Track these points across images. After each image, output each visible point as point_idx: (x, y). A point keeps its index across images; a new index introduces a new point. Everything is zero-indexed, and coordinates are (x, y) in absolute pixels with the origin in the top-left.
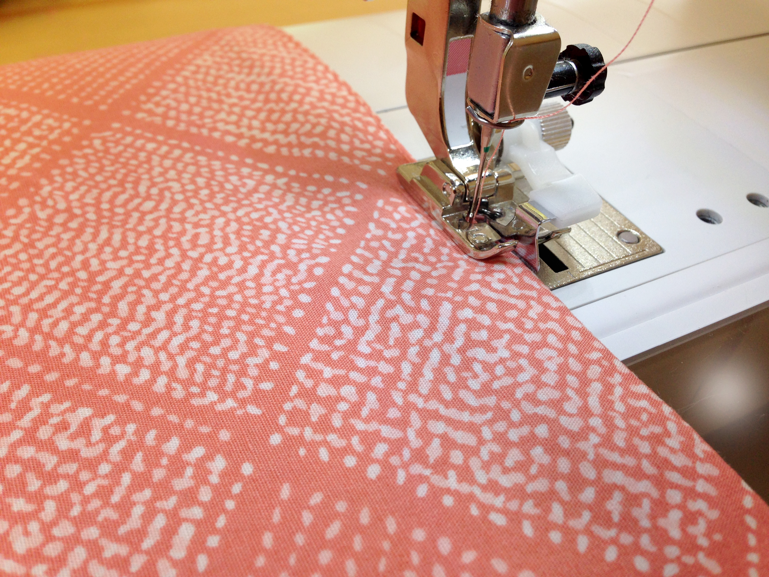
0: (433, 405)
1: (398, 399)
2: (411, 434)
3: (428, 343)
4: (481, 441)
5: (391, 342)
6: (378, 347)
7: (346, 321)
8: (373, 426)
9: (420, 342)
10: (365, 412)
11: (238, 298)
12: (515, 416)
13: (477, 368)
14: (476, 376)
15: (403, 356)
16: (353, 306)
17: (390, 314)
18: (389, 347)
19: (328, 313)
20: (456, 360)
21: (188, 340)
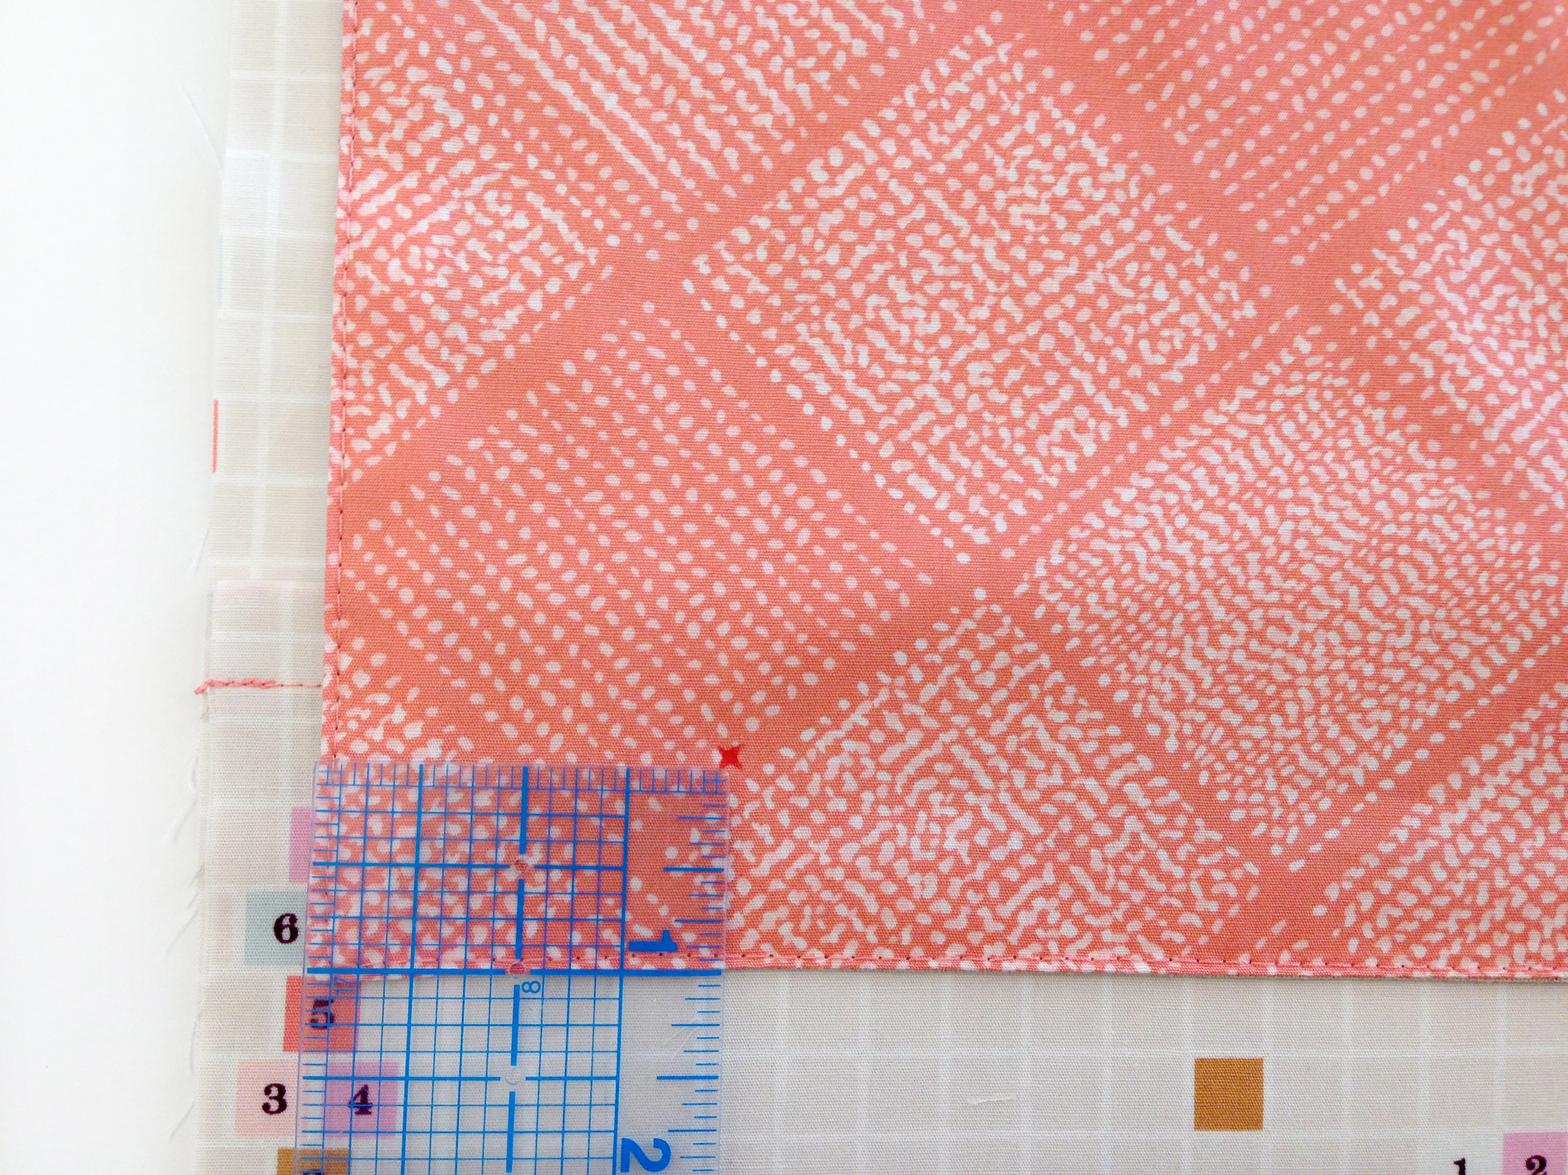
0: (937, 749)
1: (959, 720)
2: (918, 710)
3: (1004, 784)
4: (879, 767)
5: (1024, 751)
6: (1025, 736)
7: (1071, 722)
8: (942, 681)
9: (1009, 777)
10: (960, 682)
11: (1162, 632)
12: (883, 811)
13: (951, 812)
14: (943, 804)
15: (1002, 752)
16: (1086, 739)
17: (1057, 769)
18: (1020, 745)
19: (1091, 709)
20: (971, 798)
21: (1136, 564)
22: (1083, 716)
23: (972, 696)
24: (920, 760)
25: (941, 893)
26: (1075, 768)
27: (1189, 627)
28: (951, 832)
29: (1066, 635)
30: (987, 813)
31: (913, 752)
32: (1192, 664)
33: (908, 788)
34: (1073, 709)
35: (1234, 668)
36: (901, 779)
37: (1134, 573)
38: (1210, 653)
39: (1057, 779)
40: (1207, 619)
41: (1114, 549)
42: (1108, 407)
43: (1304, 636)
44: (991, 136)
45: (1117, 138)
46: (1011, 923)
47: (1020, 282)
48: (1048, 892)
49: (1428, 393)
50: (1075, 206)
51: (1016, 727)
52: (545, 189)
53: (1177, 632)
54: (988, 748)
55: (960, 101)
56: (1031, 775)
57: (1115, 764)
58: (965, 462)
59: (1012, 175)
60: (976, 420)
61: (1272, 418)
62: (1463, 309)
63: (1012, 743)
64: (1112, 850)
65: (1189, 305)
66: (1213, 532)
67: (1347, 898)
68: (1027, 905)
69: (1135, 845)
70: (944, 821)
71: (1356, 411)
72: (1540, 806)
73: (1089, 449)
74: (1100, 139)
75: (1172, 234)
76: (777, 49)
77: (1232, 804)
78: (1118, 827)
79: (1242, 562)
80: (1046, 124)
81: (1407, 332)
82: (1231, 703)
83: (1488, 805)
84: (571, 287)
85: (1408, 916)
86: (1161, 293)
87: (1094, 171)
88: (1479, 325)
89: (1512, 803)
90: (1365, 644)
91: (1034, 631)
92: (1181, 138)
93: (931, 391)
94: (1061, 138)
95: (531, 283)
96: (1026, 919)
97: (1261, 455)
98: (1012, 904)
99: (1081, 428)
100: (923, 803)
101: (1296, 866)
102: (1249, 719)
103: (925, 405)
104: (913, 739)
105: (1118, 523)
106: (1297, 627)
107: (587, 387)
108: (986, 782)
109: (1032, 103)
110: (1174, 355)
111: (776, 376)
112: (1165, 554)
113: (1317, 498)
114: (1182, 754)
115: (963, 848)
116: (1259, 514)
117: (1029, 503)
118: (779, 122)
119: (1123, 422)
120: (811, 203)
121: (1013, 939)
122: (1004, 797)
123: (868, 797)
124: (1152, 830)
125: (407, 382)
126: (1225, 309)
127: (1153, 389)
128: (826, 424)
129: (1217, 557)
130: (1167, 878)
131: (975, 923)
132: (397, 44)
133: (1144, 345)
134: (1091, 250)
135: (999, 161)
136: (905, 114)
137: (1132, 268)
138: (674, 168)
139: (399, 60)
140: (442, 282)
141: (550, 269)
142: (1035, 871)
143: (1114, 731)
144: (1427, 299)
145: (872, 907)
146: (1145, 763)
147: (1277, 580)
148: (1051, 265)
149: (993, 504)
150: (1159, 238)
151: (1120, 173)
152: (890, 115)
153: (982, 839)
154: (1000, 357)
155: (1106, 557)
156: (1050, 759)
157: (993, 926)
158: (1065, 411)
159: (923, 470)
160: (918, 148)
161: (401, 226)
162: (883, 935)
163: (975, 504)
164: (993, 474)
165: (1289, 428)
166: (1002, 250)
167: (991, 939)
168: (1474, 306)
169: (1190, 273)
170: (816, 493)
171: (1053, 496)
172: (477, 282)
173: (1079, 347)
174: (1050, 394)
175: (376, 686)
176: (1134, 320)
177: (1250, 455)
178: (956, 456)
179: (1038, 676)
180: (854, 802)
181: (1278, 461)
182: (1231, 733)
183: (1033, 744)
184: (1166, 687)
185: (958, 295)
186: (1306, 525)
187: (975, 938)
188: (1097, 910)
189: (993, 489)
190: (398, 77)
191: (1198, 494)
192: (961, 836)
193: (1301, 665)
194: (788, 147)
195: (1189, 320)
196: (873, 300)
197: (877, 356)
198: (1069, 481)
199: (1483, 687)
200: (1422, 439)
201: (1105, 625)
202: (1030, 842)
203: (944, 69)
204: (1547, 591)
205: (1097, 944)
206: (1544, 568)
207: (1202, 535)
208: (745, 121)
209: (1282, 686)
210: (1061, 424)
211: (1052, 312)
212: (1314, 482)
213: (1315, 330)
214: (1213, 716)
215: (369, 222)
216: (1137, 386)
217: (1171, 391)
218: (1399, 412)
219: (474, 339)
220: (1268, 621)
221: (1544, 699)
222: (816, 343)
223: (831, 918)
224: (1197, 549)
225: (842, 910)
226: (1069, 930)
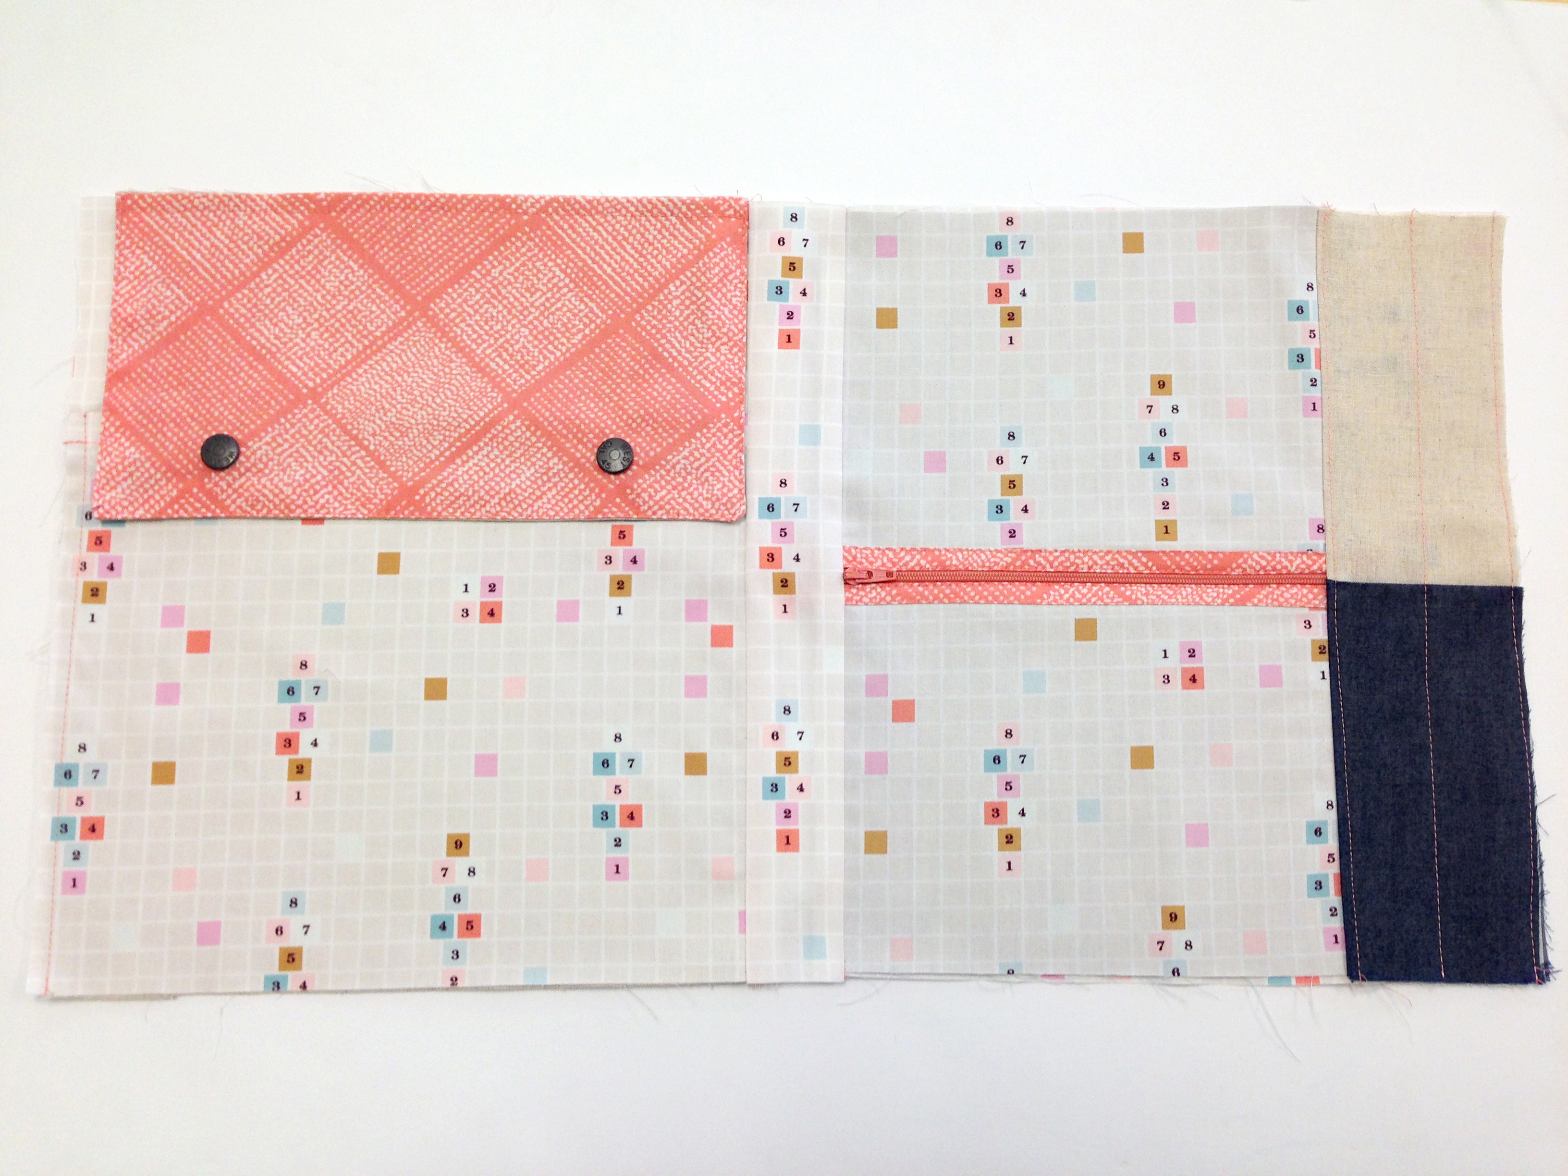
0: (294, 449)
1: (302, 440)
3: (316, 460)
4: (275, 454)
5: (323, 449)
6: (323, 445)
7: (339, 440)
8: (297, 428)
9: (318, 458)
10: (302, 428)
11: (369, 413)
22: (343, 438)
23: (306, 433)
24: (288, 452)
25: (294, 492)
26: (340, 454)
27: (377, 411)
28: (298, 474)
29: (337, 414)
30: (310, 469)
31: (286, 450)
32: (378, 422)
33: (284, 461)
34: (339, 436)
35: (392, 423)
36: (282, 458)
37: (360, 395)
38: (384, 418)
39: (334, 458)
40: (383, 408)
41: (354, 388)
42: (356, 343)
43: (414, 412)
44: (320, 262)
45: (361, 261)
46: (317, 502)
47: (329, 306)
48: (330, 493)
49: (459, 339)
50: (347, 283)
51: (320, 442)
52: (178, 284)
53: (373, 412)
54: (311, 449)
55: (310, 252)
56: (325, 458)
57: (353, 453)
58: (308, 361)
59: (327, 274)
60: (313, 349)
61: (409, 347)
62: (472, 313)
63: (319, 447)
64: (351, 480)
65: (383, 312)
66: (386, 381)
67: (426, 494)
68: (322, 497)
69: (359, 478)
70: (296, 471)
71: (436, 345)
72: (492, 465)
73: (349, 357)
74: (356, 262)
75: (379, 291)
76: (251, 239)
77: (391, 466)
78: (354, 473)
79: (395, 391)
80: (338, 258)
81: (453, 321)
82: (391, 434)
83: (476, 465)
84: (184, 314)
85: (447, 498)
86: (374, 308)
87: (353, 272)
88: (478, 317)
89: (483, 464)
90: (433, 414)
91: (327, 413)
92: (381, 261)
93: (298, 340)
94: (343, 262)
95: (172, 312)
96: (322, 501)
97: (405, 358)
98: (317, 496)
99: (347, 350)
100: (289, 466)
101: (410, 484)
102: (397, 439)
103: (297, 344)
104: (286, 446)
105: (356, 380)
106: (412, 409)
107: (188, 343)
108: (310, 459)
109: (333, 252)
110: (378, 327)
111: (248, 338)
112: (370, 389)
113: (420, 371)
114: (376, 450)
115: (301, 479)
116: (402, 376)
117: (328, 374)
118: (252, 261)
119: (361, 348)
120: (262, 286)
121: (318, 507)
122: (317, 464)
123: (271, 463)
124: (365, 474)
125: (132, 343)
126: (395, 313)
127: (371, 338)
128: (264, 351)
129: (387, 389)
130: (369, 489)
131: (305, 502)
132: (132, 243)
133: (368, 324)
134: (352, 296)
135: (322, 270)
136: (292, 257)
137: (365, 301)
138: (218, 276)
139: (134, 247)
140: (143, 312)
141: (177, 308)
142: (326, 486)
143: (353, 443)
144: (459, 310)
145: (271, 497)
146: (363, 453)
147: (405, 395)
148: (339, 301)
149: (316, 374)
150: (374, 292)
151: (361, 272)
152: (287, 257)
153: (308, 476)
154: (322, 330)
155: (352, 390)
156: (332, 452)
157: (311, 503)
158: (342, 345)
159: (294, 363)
160: (297, 267)
161: (132, 296)
162: (275, 506)
163: (311, 374)
164: (317, 365)
165: (414, 350)
166: (323, 297)
167: (311, 507)
168: (476, 311)
169: (384, 302)
170: (259, 373)
171: (336, 372)
172: (154, 312)
173: (348, 325)
174: (338, 340)
175: (117, 431)
176: (365, 317)
177: (401, 358)
178: (305, 359)
179: (328, 426)
180: (266, 465)
181: (409, 360)
182: (391, 443)
183: (326, 447)
184: (370, 429)
185: (309, 311)
186: (416, 379)
187: (305, 507)
188: (346, 499)
189: (317, 369)
190: (133, 253)
191: (383, 370)
192: (301, 475)
193: (413, 421)
194: (255, 269)
195: (383, 316)
196: (281, 314)
197: (281, 330)
198: (342, 367)
199: (473, 427)
200: (456, 353)
201: (350, 411)
202: (324, 478)
203: (305, 242)
204: (492, 398)
205: (346, 509)
206: (492, 391)
207: (383, 383)
208: (241, 261)
209: (408, 428)
210: (341, 350)
211: (339, 316)
212: (421, 367)
213: (424, 319)
214: (386, 438)
215: (122, 296)
216: (365, 337)
217: (376, 338)
218: (449, 345)
219: (153, 329)
220: (403, 408)
221: (493, 431)
222: (262, 328)
223: (258, 501)
224: (381, 387)
225: (261, 498)
226: (337, 505)
